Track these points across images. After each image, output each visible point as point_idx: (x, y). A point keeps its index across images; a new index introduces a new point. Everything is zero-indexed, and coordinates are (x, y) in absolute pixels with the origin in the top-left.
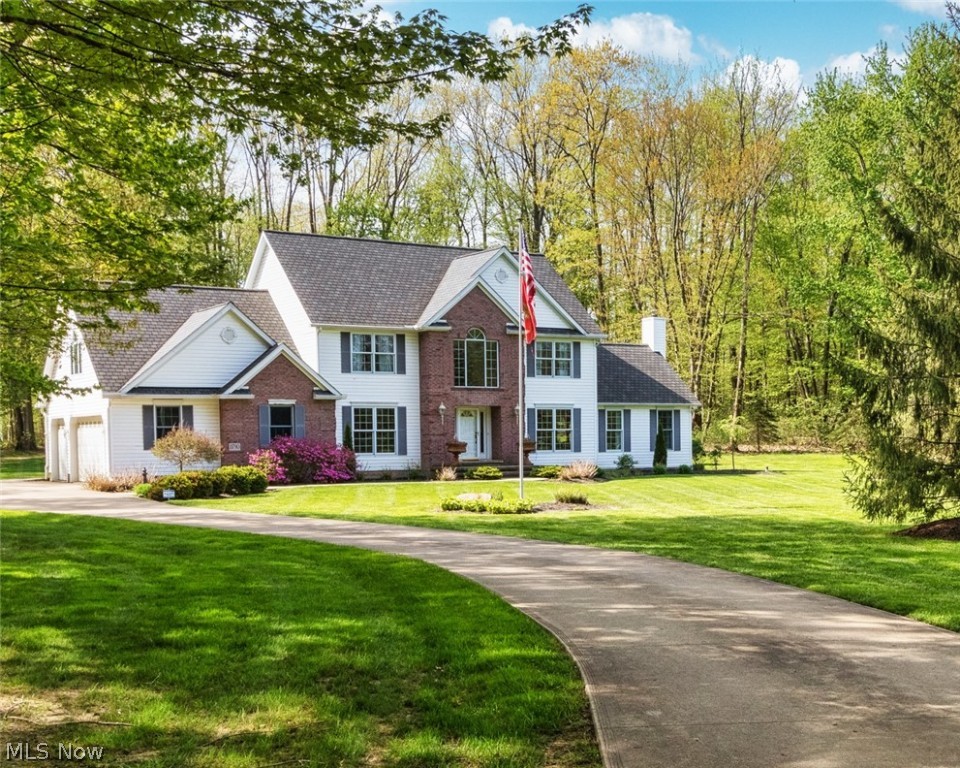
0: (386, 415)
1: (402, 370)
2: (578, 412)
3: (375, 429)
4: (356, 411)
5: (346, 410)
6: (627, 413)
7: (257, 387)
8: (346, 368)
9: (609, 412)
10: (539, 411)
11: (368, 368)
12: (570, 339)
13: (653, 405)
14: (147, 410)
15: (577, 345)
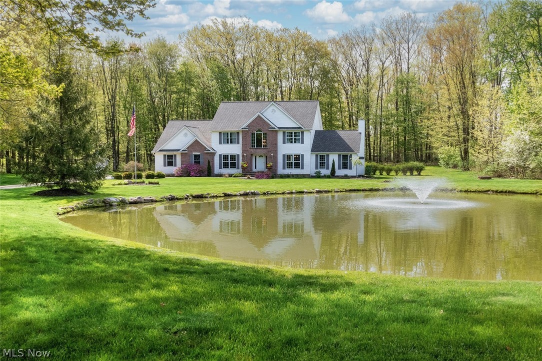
0: (233, 157)
1: (238, 143)
2: (303, 156)
3: (229, 161)
4: (224, 156)
5: (220, 156)
6: (328, 156)
7: (189, 149)
8: (220, 143)
9: (320, 156)
10: (287, 155)
11: (228, 143)
12: (300, 131)
13: (339, 153)
14: (165, 156)
15: (302, 133)
